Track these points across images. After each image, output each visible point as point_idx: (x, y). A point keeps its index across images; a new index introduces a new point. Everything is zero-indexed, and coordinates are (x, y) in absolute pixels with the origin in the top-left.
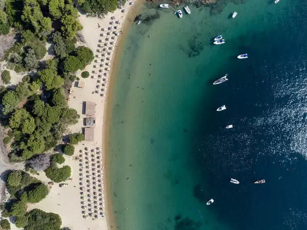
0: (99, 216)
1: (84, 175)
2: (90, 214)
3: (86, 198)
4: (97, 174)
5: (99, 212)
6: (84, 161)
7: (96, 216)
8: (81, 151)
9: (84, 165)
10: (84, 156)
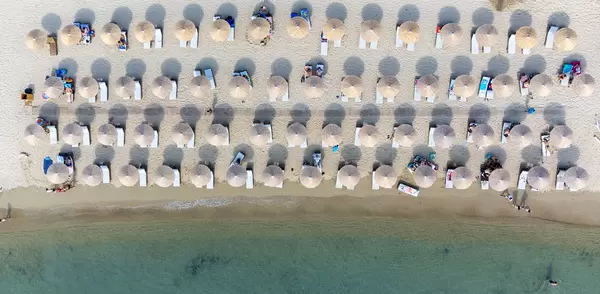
0: (51, 142)
1: (371, 46)
2: (64, 75)
3: (186, 47)
4: (367, 143)
5: (83, 142)
6: (481, 50)
7: (48, 120)
8: (558, 23)
9: (446, 48)
10: (520, 50)
